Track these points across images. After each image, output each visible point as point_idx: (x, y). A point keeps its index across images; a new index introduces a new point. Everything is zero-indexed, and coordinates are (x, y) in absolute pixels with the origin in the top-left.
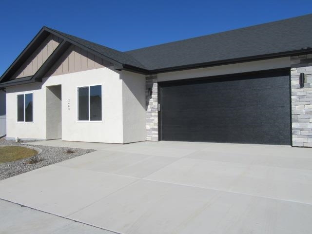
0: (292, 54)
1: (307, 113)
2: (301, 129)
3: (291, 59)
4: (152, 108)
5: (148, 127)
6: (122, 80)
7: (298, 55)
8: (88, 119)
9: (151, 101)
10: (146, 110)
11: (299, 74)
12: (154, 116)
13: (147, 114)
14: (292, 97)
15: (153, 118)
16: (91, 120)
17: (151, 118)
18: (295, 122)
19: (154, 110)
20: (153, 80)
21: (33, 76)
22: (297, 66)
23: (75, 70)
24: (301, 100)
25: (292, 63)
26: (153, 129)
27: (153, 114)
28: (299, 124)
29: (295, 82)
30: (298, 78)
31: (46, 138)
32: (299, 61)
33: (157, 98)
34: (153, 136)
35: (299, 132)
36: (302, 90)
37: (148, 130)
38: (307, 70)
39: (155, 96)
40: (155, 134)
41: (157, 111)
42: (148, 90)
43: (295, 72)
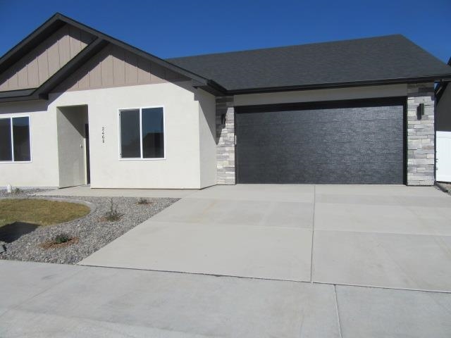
0: (410, 82)
1: (424, 148)
2: (418, 166)
3: (409, 87)
4: (225, 141)
5: (220, 167)
6: (198, 102)
7: (416, 82)
8: (139, 156)
9: (224, 131)
10: (217, 143)
11: (418, 104)
12: (229, 152)
13: (219, 149)
14: (409, 130)
15: (228, 154)
16: (144, 157)
17: (224, 155)
18: (412, 158)
19: (229, 143)
20: (228, 104)
21: (37, 89)
22: (415, 95)
23: (114, 84)
24: (418, 133)
25: (410, 91)
26: (228, 169)
27: (227, 149)
28: (415, 160)
29: (412, 113)
30: (416, 109)
31: (58, 185)
32: (416, 90)
33: (233, 127)
34: (228, 178)
35: (415, 170)
36: (419, 122)
37: (219, 170)
38: (426, 100)
39: (230, 125)
40: (231, 175)
41: (233, 145)
42: (220, 117)
43: (412, 102)
